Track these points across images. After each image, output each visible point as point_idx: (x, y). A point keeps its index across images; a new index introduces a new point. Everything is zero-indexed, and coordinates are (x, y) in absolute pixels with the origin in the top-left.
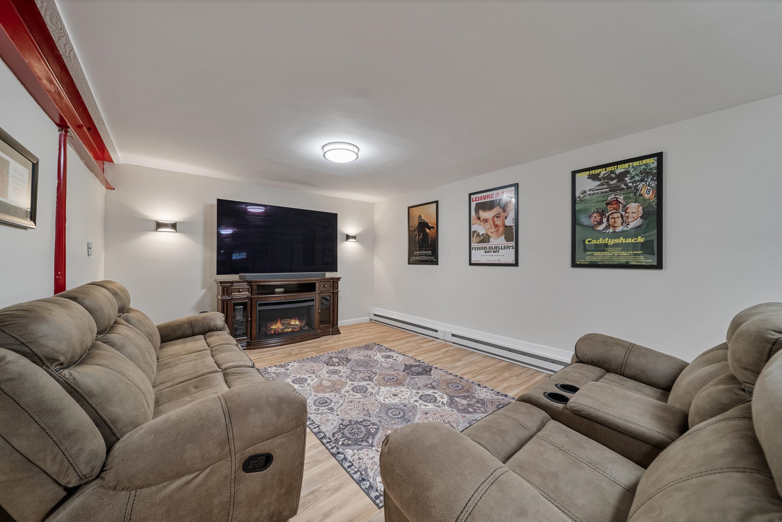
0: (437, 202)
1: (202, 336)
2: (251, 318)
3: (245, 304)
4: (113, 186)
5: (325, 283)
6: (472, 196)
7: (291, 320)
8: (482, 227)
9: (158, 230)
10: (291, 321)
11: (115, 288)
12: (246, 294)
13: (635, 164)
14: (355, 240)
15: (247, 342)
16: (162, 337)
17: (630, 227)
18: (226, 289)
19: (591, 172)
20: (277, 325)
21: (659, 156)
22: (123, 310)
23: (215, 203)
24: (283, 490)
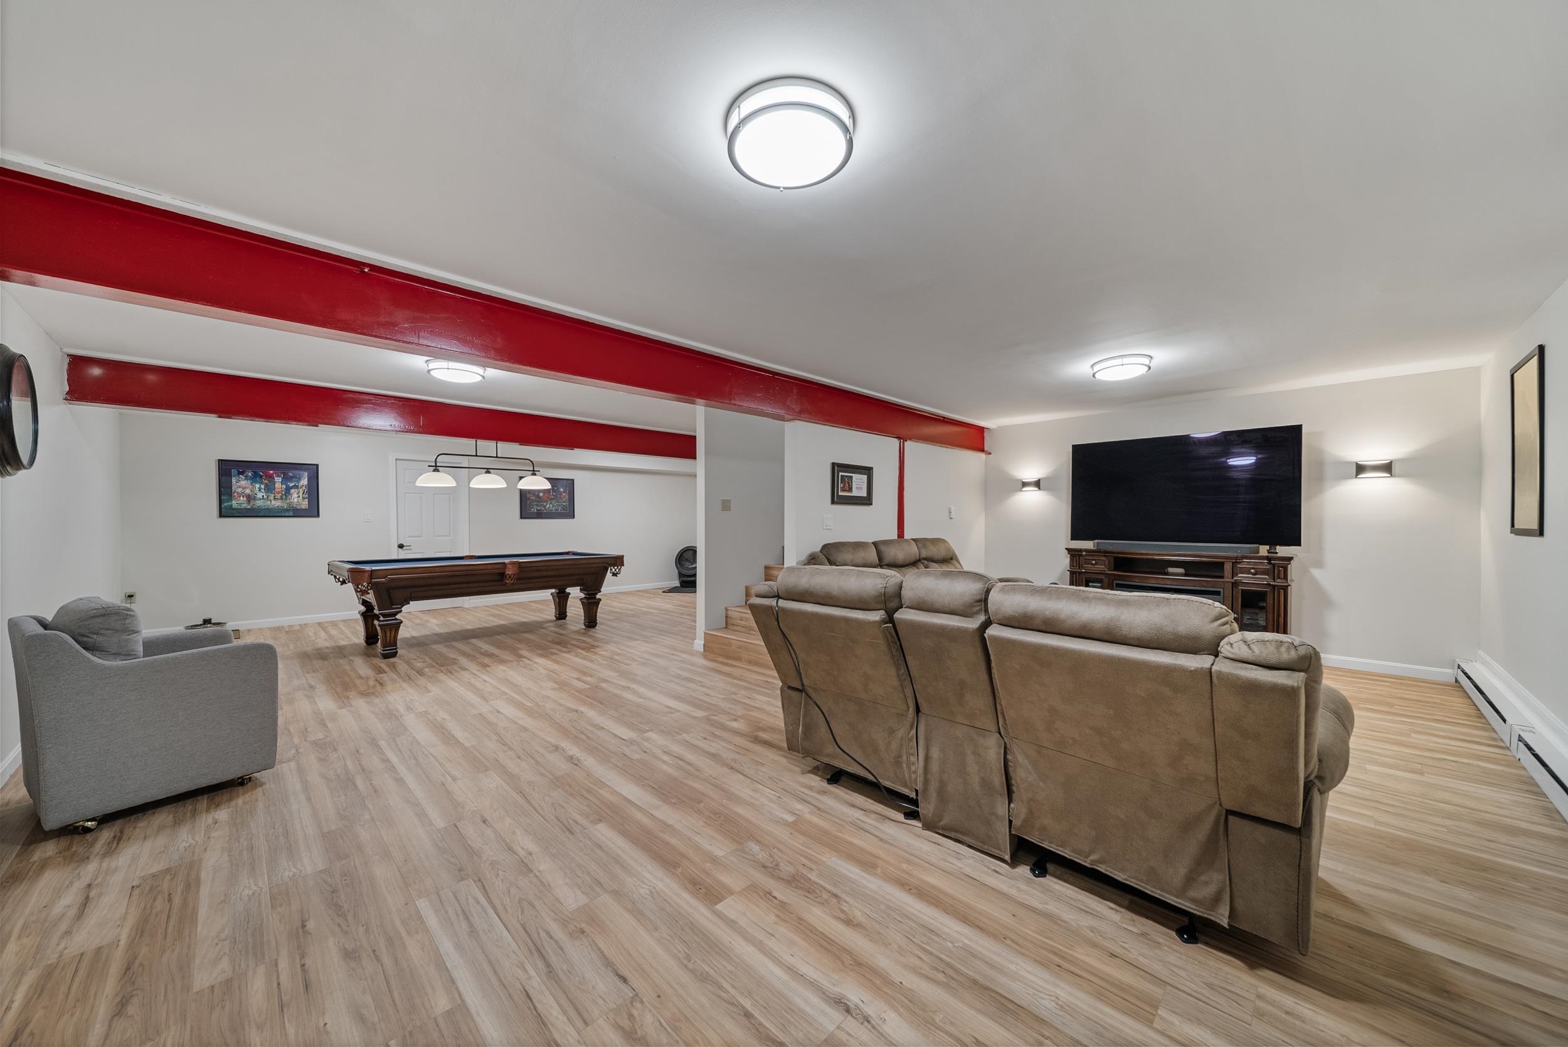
3: (1101, 582)
4: (989, 451)
5: (1251, 566)
12: (1101, 568)
14: (1387, 475)
18: (1075, 557)
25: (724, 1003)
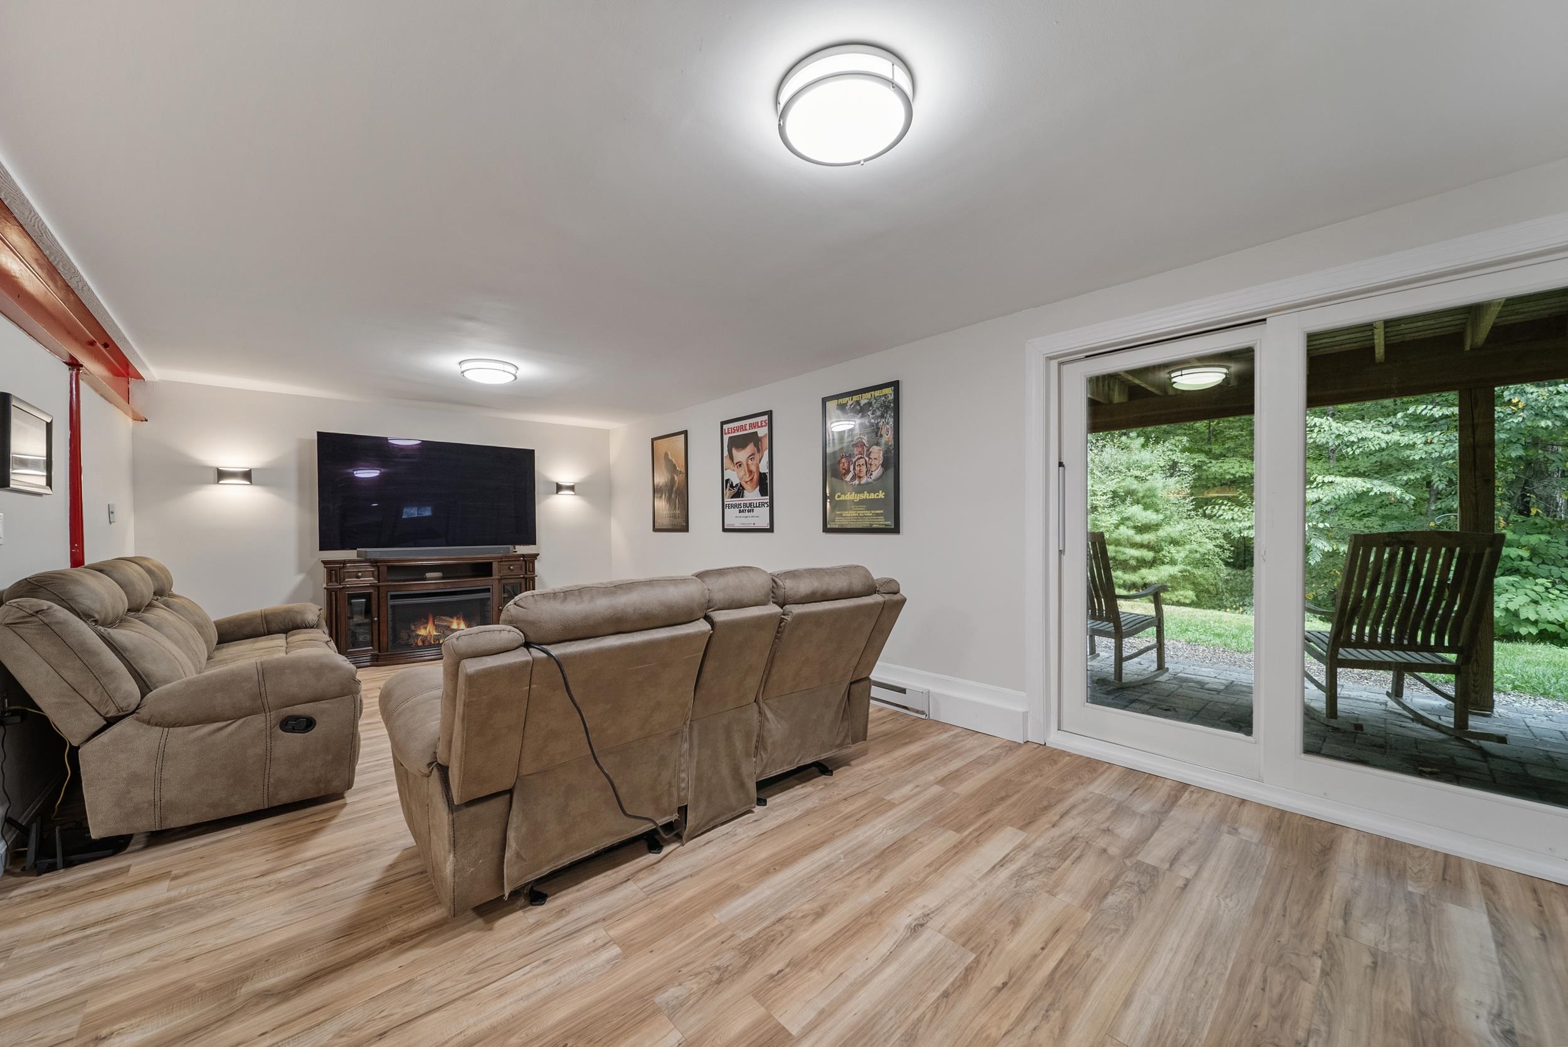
0: (685, 433)
1: (283, 635)
2: (378, 617)
3: (368, 596)
4: (143, 415)
5: (511, 563)
6: (725, 427)
7: (451, 620)
8: (735, 473)
9: (220, 482)
10: (452, 622)
11: (149, 565)
12: (370, 580)
13: (877, 393)
14: (572, 493)
15: (372, 655)
16: (220, 635)
17: (873, 477)
18: (334, 571)
19: (840, 400)
20: (428, 629)
21: (895, 385)
22: (160, 592)
23: (316, 438)
24: (330, 757)
25: (938, 1016)
